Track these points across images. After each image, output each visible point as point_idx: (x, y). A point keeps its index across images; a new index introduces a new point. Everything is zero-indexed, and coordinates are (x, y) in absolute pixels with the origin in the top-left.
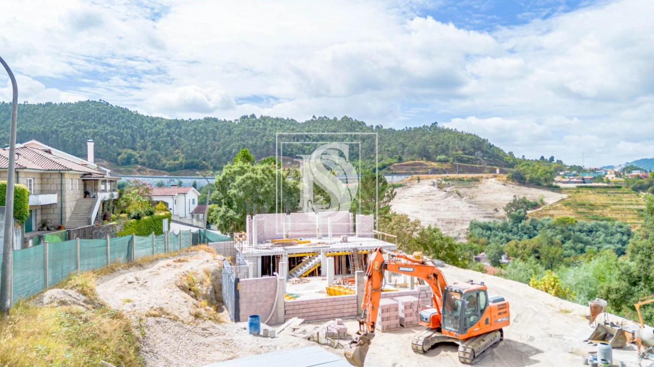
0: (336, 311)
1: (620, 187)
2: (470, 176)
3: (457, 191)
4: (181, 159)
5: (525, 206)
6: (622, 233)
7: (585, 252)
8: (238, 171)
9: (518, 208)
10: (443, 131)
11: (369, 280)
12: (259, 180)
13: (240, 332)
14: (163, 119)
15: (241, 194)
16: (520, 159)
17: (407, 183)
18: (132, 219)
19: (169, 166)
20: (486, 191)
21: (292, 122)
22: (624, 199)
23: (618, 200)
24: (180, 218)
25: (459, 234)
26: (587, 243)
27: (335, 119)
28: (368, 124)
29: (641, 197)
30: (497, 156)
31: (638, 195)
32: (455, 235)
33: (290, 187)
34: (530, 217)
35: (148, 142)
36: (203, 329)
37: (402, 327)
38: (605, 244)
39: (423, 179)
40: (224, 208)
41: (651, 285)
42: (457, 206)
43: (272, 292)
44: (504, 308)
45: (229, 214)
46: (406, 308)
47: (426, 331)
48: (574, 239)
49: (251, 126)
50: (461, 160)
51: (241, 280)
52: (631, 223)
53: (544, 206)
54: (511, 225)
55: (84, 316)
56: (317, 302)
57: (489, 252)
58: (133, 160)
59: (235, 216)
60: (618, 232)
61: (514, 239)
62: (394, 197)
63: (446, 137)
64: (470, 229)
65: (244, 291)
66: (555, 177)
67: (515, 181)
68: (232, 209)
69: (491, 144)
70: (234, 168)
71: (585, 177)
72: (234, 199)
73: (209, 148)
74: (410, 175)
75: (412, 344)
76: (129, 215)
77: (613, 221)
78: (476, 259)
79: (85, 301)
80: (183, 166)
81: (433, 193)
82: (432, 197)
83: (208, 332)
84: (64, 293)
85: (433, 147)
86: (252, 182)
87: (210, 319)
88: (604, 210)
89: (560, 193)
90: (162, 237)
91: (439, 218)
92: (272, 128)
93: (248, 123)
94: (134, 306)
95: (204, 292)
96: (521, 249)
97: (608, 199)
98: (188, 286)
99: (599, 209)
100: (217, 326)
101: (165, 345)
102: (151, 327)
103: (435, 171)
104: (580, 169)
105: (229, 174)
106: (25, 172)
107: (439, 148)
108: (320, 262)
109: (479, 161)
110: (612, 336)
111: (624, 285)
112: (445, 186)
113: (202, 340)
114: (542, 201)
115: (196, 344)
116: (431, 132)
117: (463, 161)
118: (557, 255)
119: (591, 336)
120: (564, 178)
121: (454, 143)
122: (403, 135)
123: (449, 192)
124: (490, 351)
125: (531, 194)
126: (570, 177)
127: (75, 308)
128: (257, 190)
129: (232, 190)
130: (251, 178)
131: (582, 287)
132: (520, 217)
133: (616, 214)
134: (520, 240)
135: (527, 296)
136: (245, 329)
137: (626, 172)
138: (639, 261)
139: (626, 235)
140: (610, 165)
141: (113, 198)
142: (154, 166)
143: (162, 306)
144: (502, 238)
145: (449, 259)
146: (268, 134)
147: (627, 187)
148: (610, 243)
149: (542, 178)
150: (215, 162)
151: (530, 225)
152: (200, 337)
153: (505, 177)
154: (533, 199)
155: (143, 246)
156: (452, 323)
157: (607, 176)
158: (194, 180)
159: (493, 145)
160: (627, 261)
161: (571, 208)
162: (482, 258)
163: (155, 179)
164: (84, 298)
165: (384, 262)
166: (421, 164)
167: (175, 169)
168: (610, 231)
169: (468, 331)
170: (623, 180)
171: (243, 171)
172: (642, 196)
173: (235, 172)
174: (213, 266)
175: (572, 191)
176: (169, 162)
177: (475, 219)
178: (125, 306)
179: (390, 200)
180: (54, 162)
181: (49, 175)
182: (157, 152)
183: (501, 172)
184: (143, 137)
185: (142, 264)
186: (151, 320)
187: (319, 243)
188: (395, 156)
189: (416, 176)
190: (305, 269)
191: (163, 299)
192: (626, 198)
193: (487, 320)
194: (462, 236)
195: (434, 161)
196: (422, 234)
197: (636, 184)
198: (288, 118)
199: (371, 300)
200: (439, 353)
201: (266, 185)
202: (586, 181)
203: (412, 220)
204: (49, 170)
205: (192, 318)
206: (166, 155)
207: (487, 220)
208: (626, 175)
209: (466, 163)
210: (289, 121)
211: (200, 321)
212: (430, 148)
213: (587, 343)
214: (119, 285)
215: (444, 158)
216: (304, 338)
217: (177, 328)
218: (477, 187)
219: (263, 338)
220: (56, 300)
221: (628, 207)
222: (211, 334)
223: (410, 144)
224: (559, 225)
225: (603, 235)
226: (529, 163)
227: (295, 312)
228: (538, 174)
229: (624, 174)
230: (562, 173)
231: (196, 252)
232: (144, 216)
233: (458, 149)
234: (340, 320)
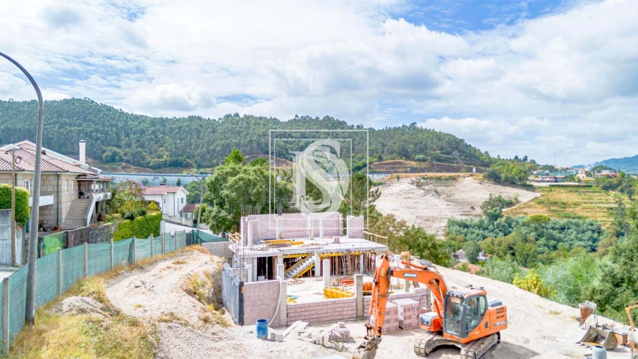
0: (336, 314)
1: (591, 186)
2: (448, 174)
3: (435, 189)
4: (165, 157)
5: (500, 204)
6: (592, 230)
7: (557, 249)
8: (230, 172)
9: (493, 207)
10: (422, 131)
11: (376, 286)
12: (252, 181)
13: (247, 336)
14: (148, 117)
15: (234, 195)
16: (495, 159)
17: (387, 181)
18: (126, 219)
19: (153, 164)
20: (463, 189)
21: (275, 121)
22: (595, 198)
23: (588, 199)
24: (170, 217)
25: (438, 231)
26: (559, 240)
27: (317, 118)
28: (349, 124)
29: (610, 196)
30: (474, 156)
31: (608, 194)
32: (434, 232)
33: (281, 188)
34: (505, 215)
35: (132, 140)
36: (213, 334)
37: (400, 329)
38: (577, 241)
39: (402, 178)
40: (215, 209)
41: (634, 286)
42: (435, 204)
43: (275, 296)
44: (502, 312)
45: (221, 215)
46: (405, 311)
47: (427, 334)
48: (547, 237)
49: (234, 124)
50: (438, 160)
51: (245, 284)
52: (601, 221)
53: (518, 205)
54: (487, 223)
55: (104, 324)
56: (318, 304)
57: (467, 249)
58: (117, 157)
59: (227, 217)
60: (589, 230)
61: (490, 236)
62: (378, 197)
63: (424, 137)
64: (447, 226)
65: (248, 294)
66: (529, 176)
67: (491, 180)
68: (223, 209)
69: (468, 144)
70: (226, 169)
71: (557, 177)
72: (226, 199)
73: (193, 147)
74: (390, 173)
75: (415, 347)
76: (123, 215)
77: (584, 219)
78: (454, 256)
79: (102, 309)
80: (168, 163)
81: (412, 191)
82: (411, 195)
83: (218, 337)
84: (83, 301)
85: (412, 146)
86: (245, 184)
87: (218, 323)
88: (575, 209)
89: (534, 191)
90: (160, 239)
91: (418, 215)
92: (255, 127)
93: (232, 122)
94: (146, 311)
95: (207, 295)
96: (497, 246)
97: (579, 198)
98: (193, 290)
99: (570, 208)
100: (224, 329)
101: (179, 350)
102: (164, 333)
103: (414, 170)
104: (552, 169)
105: (220, 175)
106: (23, 174)
107: (417, 148)
108: (314, 263)
109: (456, 161)
110: (603, 338)
111: (608, 286)
112: (423, 184)
113: (213, 344)
114: (516, 199)
115: (208, 349)
116: (410, 132)
117: (440, 160)
118: (532, 251)
119: (584, 338)
120: (537, 177)
121: (432, 143)
122: (383, 134)
123: (427, 190)
124: (489, 354)
125: (506, 193)
126: (543, 177)
127: (94, 316)
128: (249, 191)
129: (224, 191)
130: (243, 179)
131: (560, 285)
132: (496, 215)
133: (587, 212)
134: (496, 237)
135: (517, 297)
136: (251, 332)
137: (596, 171)
138: (623, 263)
139: (596, 232)
140: (580, 164)
141: (107, 199)
142: (139, 164)
143: (173, 311)
144: (478, 235)
145: (432, 258)
146: (252, 133)
147: (597, 186)
148: (581, 240)
149: (517, 177)
150: (199, 160)
151: (505, 222)
152: (210, 342)
153: (481, 176)
154: (508, 198)
155: (142, 248)
156: (454, 327)
157: (578, 175)
158: (178, 178)
159: (470, 145)
160: (609, 263)
161: (544, 206)
162: (460, 255)
163: (139, 176)
164: (101, 305)
165: (390, 269)
166: (400, 163)
167: (160, 166)
168: (581, 229)
169: (470, 334)
170: (593, 179)
171: (235, 172)
172: (612, 195)
173: (227, 173)
174: (212, 268)
175: (545, 189)
176: (153, 160)
177: (453, 217)
178: (136, 311)
179: (375, 199)
180: (50, 163)
181: (46, 176)
182: (142, 150)
183: (477, 171)
184: (127, 135)
185: (143, 266)
186: (163, 326)
187: (312, 244)
188: (375, 154)
189: (395, 174)
190: (299, 270)
191: (172, 303)
192: (596, 197)
193: (487, 324)
194: (440, 233)
195: (413, 160)
196: (407, 233)
197: (605, 183)
198: (271, 117)
199: (378, 305)
200: (441, 356)
201: (258, 186)
202: (558, 180)
203: (398, 220)
204: (45, 172)
205: (201, 323)
206: (151, 153)
207: (464, 218)
208: (596, 174)
209: (444, 163)
210: (272, 120)
211: (210, 326)
212: (409, 147)
213: (580, 344)
214: (127, 289)
215: (422, 158)
216: (311, 342)
217: (188, 333)
218: (454, 186)
219: (271, 343)
220: (75, 309)
221: (598, 205)
222: (221, 338)
223: (390, 143)
224: (533, 223)
225: (575, 233)
226: (504, 163)
227: (296, 314)
228: (512, 173)
229: (594, 174)
230: (535, 172)
231: (191, 252)
232: (137, 216)
233: (436, 149)
234: (342, 323)
